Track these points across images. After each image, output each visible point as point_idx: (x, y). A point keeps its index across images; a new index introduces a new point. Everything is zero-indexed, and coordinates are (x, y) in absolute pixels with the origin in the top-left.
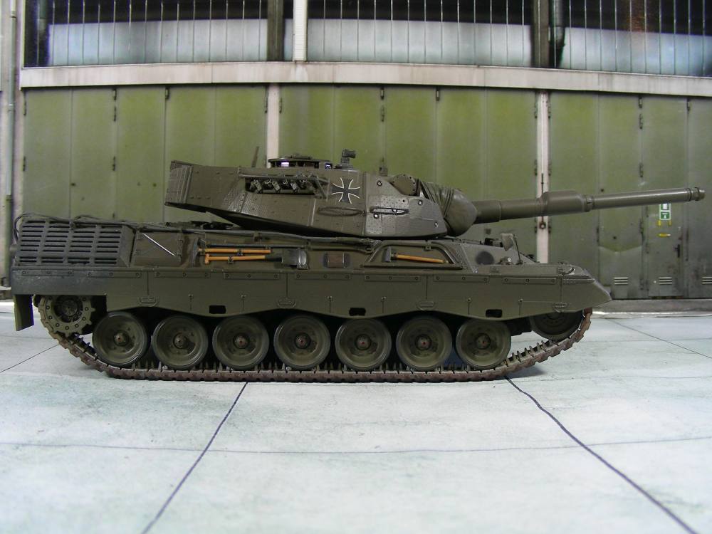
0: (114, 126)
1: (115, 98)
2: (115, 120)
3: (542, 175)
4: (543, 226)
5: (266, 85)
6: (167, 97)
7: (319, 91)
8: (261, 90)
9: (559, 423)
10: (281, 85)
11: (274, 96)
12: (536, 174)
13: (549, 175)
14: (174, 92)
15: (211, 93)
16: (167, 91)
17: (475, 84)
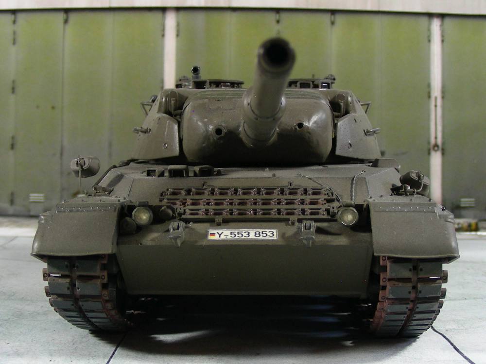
0: (13, 50)
1: (14, 22)
2: (14, 43)
3: (436, 98)
4: (436, 148)
5: (163, 10)
6: (66, 21)
7: (216, 15)
8: (159, 15)
9: (452, 344)
10: (178, 9)
11: (171, 20)
12: (429, 97)
13: (443, 98)
14: (73, 17)
15: (109, 17)
16: (65, 16)
17: (369, 8)
